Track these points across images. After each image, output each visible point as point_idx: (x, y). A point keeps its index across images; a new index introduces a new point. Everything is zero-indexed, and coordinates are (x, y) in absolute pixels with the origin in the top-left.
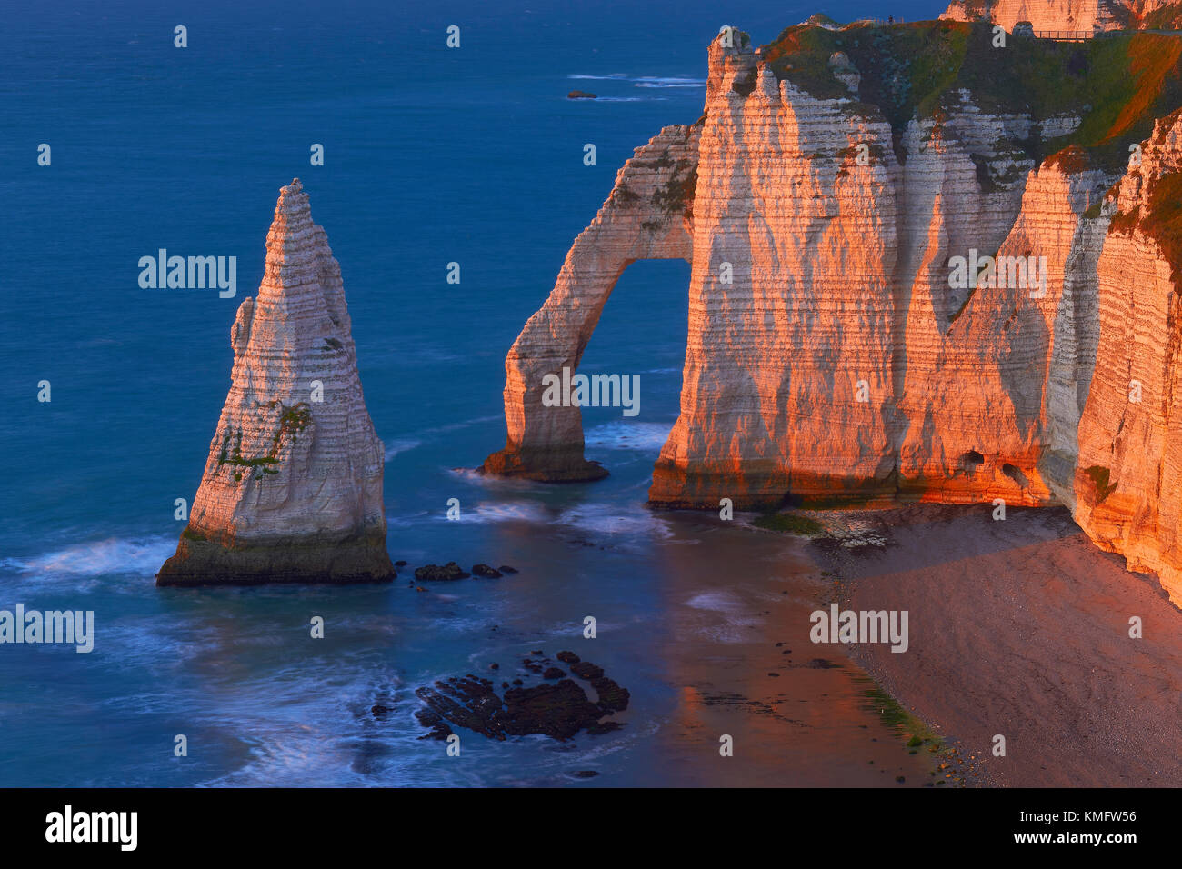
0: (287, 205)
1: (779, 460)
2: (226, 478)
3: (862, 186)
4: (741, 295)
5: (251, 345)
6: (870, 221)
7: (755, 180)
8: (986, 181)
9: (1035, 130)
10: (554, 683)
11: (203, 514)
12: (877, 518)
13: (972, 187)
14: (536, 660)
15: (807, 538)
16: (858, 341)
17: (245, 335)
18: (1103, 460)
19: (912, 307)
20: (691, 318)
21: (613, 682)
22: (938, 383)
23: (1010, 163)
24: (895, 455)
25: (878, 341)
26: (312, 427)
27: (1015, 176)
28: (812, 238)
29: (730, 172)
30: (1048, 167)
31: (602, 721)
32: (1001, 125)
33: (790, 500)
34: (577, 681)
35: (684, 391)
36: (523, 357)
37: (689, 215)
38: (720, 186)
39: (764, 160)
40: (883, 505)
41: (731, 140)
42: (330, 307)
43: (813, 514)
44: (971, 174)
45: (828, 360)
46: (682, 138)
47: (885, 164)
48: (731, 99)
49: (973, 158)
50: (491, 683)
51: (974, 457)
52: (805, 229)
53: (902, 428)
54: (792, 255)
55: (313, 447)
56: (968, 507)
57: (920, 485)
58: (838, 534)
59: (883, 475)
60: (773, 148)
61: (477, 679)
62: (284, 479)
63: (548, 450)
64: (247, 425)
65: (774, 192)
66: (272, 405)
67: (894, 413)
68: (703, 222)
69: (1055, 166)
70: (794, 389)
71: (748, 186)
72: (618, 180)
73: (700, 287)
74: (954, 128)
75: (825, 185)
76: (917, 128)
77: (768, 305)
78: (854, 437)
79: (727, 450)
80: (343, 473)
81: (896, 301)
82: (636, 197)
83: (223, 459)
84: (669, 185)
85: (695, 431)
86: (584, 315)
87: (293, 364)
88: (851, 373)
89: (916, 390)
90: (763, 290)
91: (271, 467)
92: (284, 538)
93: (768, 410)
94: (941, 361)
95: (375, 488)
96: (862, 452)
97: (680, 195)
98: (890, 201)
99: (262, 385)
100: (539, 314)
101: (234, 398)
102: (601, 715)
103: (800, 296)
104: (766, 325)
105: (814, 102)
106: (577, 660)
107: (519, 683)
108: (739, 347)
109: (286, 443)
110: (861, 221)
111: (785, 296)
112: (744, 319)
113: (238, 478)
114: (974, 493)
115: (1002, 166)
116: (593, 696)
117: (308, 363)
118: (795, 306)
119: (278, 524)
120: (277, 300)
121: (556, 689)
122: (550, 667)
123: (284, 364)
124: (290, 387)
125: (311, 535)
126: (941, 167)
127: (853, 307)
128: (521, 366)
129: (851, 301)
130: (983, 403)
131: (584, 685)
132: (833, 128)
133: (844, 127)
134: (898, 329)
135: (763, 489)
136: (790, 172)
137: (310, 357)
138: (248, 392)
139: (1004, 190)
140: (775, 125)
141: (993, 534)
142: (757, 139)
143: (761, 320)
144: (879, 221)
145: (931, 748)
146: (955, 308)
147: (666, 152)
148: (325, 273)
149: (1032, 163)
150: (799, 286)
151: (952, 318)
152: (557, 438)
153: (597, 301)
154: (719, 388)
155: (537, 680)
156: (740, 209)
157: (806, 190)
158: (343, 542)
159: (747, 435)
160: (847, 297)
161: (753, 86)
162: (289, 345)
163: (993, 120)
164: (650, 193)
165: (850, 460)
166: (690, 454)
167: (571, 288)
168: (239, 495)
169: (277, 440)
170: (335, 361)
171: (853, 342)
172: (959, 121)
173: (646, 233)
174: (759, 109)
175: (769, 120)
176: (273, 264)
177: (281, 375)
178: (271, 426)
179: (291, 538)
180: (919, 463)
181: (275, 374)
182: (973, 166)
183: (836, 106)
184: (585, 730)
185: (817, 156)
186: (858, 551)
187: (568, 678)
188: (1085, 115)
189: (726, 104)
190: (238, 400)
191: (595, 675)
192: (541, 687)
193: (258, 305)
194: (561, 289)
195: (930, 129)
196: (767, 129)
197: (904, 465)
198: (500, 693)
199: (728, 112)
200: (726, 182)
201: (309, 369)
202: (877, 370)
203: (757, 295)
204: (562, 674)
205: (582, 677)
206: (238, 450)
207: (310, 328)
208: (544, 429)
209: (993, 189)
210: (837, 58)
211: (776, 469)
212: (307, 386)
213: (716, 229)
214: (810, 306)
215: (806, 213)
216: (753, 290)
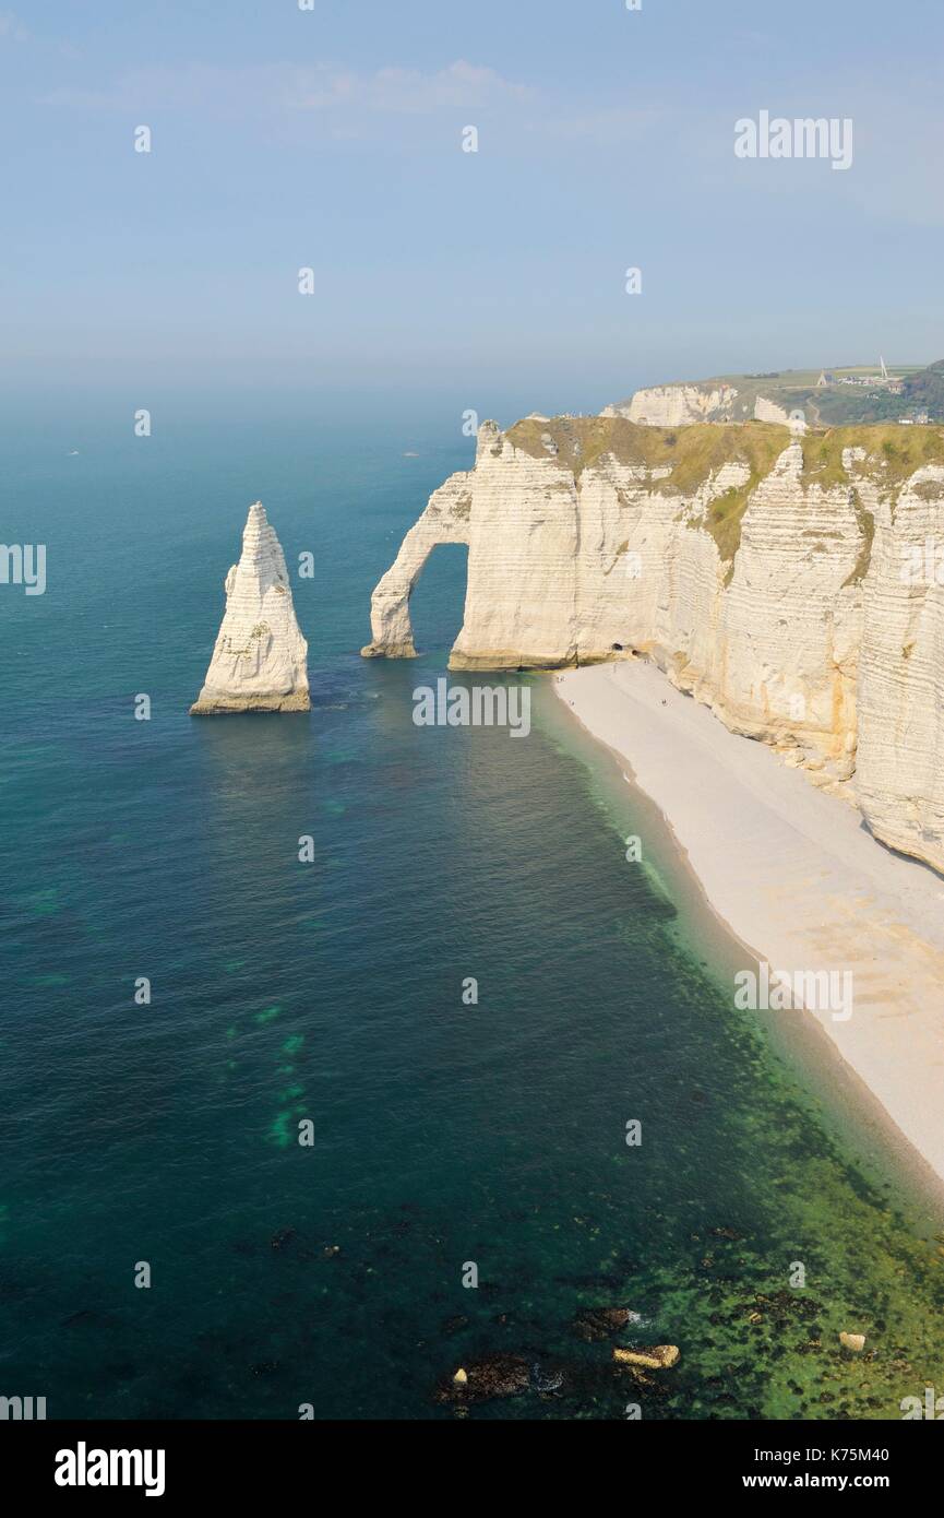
0: (255, 516)
1: (514, 649)
2: (224, 661)
3: (558, 504)
5: (236, 591)
6: (562, 523)
7: (502, 502)
8: (622, 502)
9: (649, 475)
11: (212, 680)
13: (615, 505)
17: (233, 585)
18: (682, 649)
19: (585, 568)
20: (468, 575)
22: (598, 608)
23: (636, 492)
24: (575, 647)
25: (566, 586)
26: (269, 635)
27: (636, 500)
28: (531, 533)
29: (486, 497)
30: (655, 494)
32: (630, 472)
35: (466, 613)
36: (380, 596)
37: (467, 520)
38: (484, 504)
39: (507, 491)
41: (489, 480)
42: (277, 570)
44: (615, 498)
45: (541, 596)
46: (463, 479)
47: (570, 493)
48: (490, 458)
49: (616, 489)
51: (617, 647)
52: (528, 528)
53: (579, 632)
54: (521, 541)
55: (269, 646)
57: (590, 662)
59: (569, 657)
60: (511, 484)
62: (254, 662)
63: (395, 644)
64: (235, 634)
66: (247, 623)
67: (576, 625)
68: (476, 523)
69: (659, 493)
70: (523, 611)
71: (498, 505)
72: (430, 503)
73: (474, 558)
74: (606, 473)
75: (539, 503)
76: (586, 474)
78: (554, 637)
79: (487, 645)
80: (285, 659)
81: (575, 566)
82: (440, 511)
83: (222, 651)
84: (456, 504)
85: (471, 634)
86: (413, 573)
87: (259, 601)
88: (553, 604)
89: (585, 613)
91: (248, 656)
92: (255, 693)
93: (510, 623)
95: (302, 666)
96: (558, 646)
97: (463, 509)
98: (571, 512)
99: (242, 612)
100: (390, 572)
101: (228, 620)
105: (533, 459)
109: (254, 643)
110: (558, 523)
112: (496, 575)
113: (231, 662)
115: (631, 494)
117: (267, 600)
119: (252, 686)
120: (249, 567)
123: (253, 601)
124: (256, 613)
125: (269, 692)
126: (599, 494)
127: (554, 568)
128: (379, 600)
129: (553, 565)
130: (622, 619)
132: (542, 473)
133: (549, 473)
134: (576, 580)
135: (506, 664)
136: (520, 497)
137: (267, 597)
138: (235, 616)
139: (632, 506)
140: (512, 472)
143: (505, 576)
144: (566, 523)
146: (607, 569)
147: (456, 487)
148: (275, 552)
149: (647, 492)
151: (606, 574)
152: (399, 638)
153: (420, 565)
154: (485, 610)
156: (494, 517)
157: (528, 506)
159: (498, 636)
160: (551, 563)
161: (501, 451)
162: (255, 590)
163: (626, 469)
164: (448, 508)
165: (552, 650)
166: (469, 646)
167: (406, 558)
168: (231, 670)
169: (250, 641)
170: (281, 599)
171: (553, 587)
172: (610, 471)
173: (445, 529)
174: (504, 463)
175: (509, 469)
176: (247, 547)
177: (252, 607)
178: (248, 633)
179: (259, 693)
180: (588, 649)
181: (247, 605)
182: (616, 494)
183: (544, 462)
185: (534, 488)
188: (674, 466)
189: (487, 460)
190: (230, 620)
193: (239, 569)
194: (400, 560)
195: (595, 475)
196: (509, 474)
197: (580, 652)
199: (488, 465)
200: (487, 502)
201: (267, 604)
202: (566, 602)
206: (230, 647)
207: (267, 581)
208: (391, 634)
209: (626, 505)
210: (546, 437)
211: (514, 654)
212: (266, 612)
213: (482, 528)
215: (528, 519)
216: (501, 560)
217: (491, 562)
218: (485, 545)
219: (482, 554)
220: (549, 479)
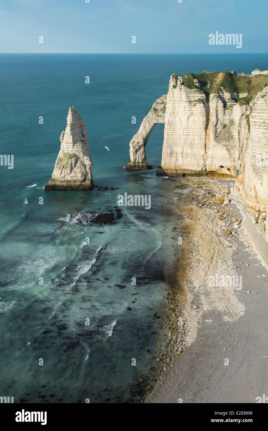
1: (182, 166)
2: (58, 168)
3: (198, 108)
4: (174, 131)
5: (64, 141)
6: (200, 116)
7: (177, 107)
8: (226, 107)
11: (54, 176)
16: (198, 141)
17: (63, 138)
19: (209, 134)
22: (214, 151)
23: (231, 103)
24: (206, 166)
25: (202, 142)
26: (75, 158)
27: (231, 106)
28: (188, 119)
29: (172, 105)
32: (230, 95)
33: (184, 175)
36: (133, 144)
38: (170, 108)
39: (179, 102)
41: (172, 98)
42: (82, 133)
44: (222, 106)
45: (192, 145)
47: (203, 103)
48: (172, 89)
49: (223, 102)
51: (222, 167)
52: (187, 117)
53: (207, 160)
54: (184, 123)
55: (76, 163)
57: (211, 172)
59: (203, 170)
60: (180, 100)
62: (69, 168)
64: (63, 157)
65: (181, 109)
66: (68, 153)
67: (205, 157)
68: (167, 115)
69: (238, 104)
70: (185, 151)
71: (175, 108)
72: (153, 106)
73: (166, 129)
74: (219, 95)
75: (191, 108)
76: (212, 96)
77: (180, 134)
78: (197, 162)
79: (171, 164)
80: (82, 167)
81: (206, 133)
82: (157, 110)
85: (165, 160)
86: (145, 135)
87: (72, 145)
88: (197, 148)
89: (210, 152)
90: (178, 130)
91: (67, 166)
93: (180, 156)
94: (214, 146)
95: (88, 171)
96: (199, 165)
98: (205, 111)
99: (66, 149)
101: (61, 151)
103: (186, 132)
104: (179, 138)
105: (189, 90)
108: (174, 142)
110: (198, 116)
111: (183, 132)
112: (174, 136)
114: (222, 174)
115: (229, 104)
118: (185, 134)
119: (68, 178)
120: (68, 131)
123: (70, 145)
124: (71, 149)
125: (75, 180)
126: (216, 104)
129: (196, 133)
130: (223, 155)
132: (193, 95)
133: (196, 95)
134: (206, 139)
135: (179, 172)
136: (184, 105)
137: (76, 143)
138: (63, 150)
139: (229, 109)
142: (177, 98)
143: (178, 137)
144: (202, 116)
146: (218, 135)
148: (81, 126)
150: (186, 129)
151: (217, 137)
153: (148, 132)
156: (174, 113)
157: (187, 109)
158: (81, 182)
159: (175, 161)
161: (176, 86)
162: (71, 141)
163: (228, 94)
164: (160, 109)
165: (196, 167)
167: (143, 129)
168: (60, 172)
172: (221, 94)
173: (159, 118)
174: (178, 91)
175: (180, 94)
177: (69, 147)
178: (67, 158)
179: (71, 180)
180: (211, 168)
182: (223, 104)
183: (194, 91)
185: (189, 102)
193: (65, 133)
194: (141, 130)
195: (214, 96)
196: (179, 96)
197: (207, 168)
199: (172, 92)
201: (76, 146)
202: (202, 148)
203: (177, 131)
206: (61, 162)
207: (77, 137)
209: (227, 109)
210: (195, 80)
211: (181, 168)
212: (75, 149)
213: (169, 117)
214: (188, 134)
215: (187, 114)
216: (176, 130)
217: (173, 131)
218: (170, 125)
219: (168, 128)
220: (196, 98)
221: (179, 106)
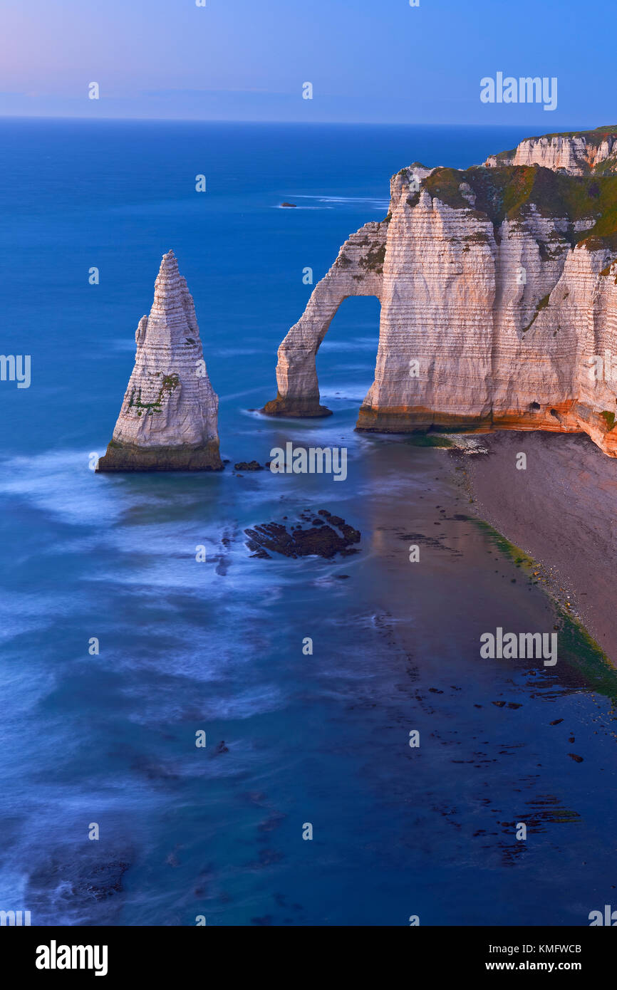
0: (166, 264)
1: (428, 406)
2: (133, 414)
3: (477, 256)
4: (409, 316)
5: (146, 341)
6: (481, 276)
7: (418, 253)
8: (544, 255)
9: (571, 227)
10: (319, 527)
11: (120, 434)
12: (482, 438)
13: (537, 258)
14: (308, 515)
15: (445, 449)
16: (473, 342)
17: (143, 336)
18: (609, 407)
19: (503, 323)
20: (381, 329)
21: (350, 527)
22: (517, 365)
23: (557, 245)
24: (492, 404)
25: (484, 342)
26: (180, 387)
27: (561, 252)
28: (449, 286)
29: (404, 248)
30: (579, 247)
31: (348, 548)
32: (553, 224)
33: (433, 428)
34: (331, 526)
35: (377, 369)
36: (287, 349)
37: (380, 271)
38: (399, 256)
39: (423, 242)
40: (485, 431)
41: (405, 230)
42: (188, 321)
43: (446, 436)
44: (536, 251)
45: (456, 352)
46: (375, 229)
47: (490, 245)
48: (406, 208)
49: (538, 242)
50: (284, 527)
51: (535, 405)
52: (445, 280)
53: (495, 389)
54: (437, 294)
55: (180, 399)
56: (531, 432)
57: (505, 421)
58: (462, 447)
59: (485, 415)
60: (428, 235)
61: (276, 524)
62: (165, 415)
63: (300, 399)
64: (144, 385)
65: (428, 259)
66: (158, 375)
67: (492, 382)
68: (389, 276)
69: (583, 247)
70: (437, 368)
71: (414, 256)
72: (340, 252)
73: (387, 312)
74: (527, 225)
75: (457, 256)
76: (507, 225)
77: (424, 322)
78: (470, 394)
79: (400, 401)
80: (197, 412)
81: (494, 320)
82: (350, 262)
83: (131, 404)
84: (368, 255)
85: (383, 390)
86: (321, 326)
87: (169, 352)
88: (469, 359)
89: (504, 369)
90: (421, 313)
91: (158, 408)
92: (164, 447)
93: (423, 380)
94: (519, 353)
95: (213, 420)
96: (473, 404)
97: (375, 260)
98: (492, 265)
99: (152, 363)
100: (297, 325)
101: (137, 371)
102: (346, 545)
103: (442, 316)
104: (422, 333)
105: (451, 210)
106: (330, 515)
107: (299, 527)
108: (407, 344)
109: (165, 396)
110: (476, 276)
111: (434, 317)
112: (410, 329)
113: (140, 414)
114: (534, 425)
115: (553, 247)
116: (341, 535)
117: (177, 351)
118: (439, 322)
119: (161, 440)
120: (161, 317)
121: (320, 530)
122: (315, 518)
123: (165, 352)
124: (168, 364)
125: (179, 446)
126: (520, 247)
127: (471, 323)
128: (286, 354)
129: (470, 320)
130: (541, 376)
131: (335, 528)
132: (461, 225)
133: (468, 224)
134: (495, 336)
135: (419, 422)
136: (437, 248)
137: (179, 348)
138: (145, 368)
139: (554, 260)
140: (430, 223)
141: (547, 448)
142: (419, 231)
143: (420, 330)
144: (486, 276)
145: (527, 563)
146: (526, 324)
147: (367, 237)
148: (186, 302)
149: (570, 245)
150: (441, 311)
151: (525, 330)
152: (305, 393)
153: (328, 318)
154: (396, 367)
155: (308, 526)
156: (409, 269)
157: (446, 259)
158: (196, 449)
159: (411, 392)
160: (468, 318)
161: (418, 201)
162: (167, 341)
163: (548, 221)
164: (358, 259)
165: (467, 407)
166: (379, 403)
167: (314, 311)
168: (140, 423)
169: (161, 394)
170: (191, 351)
171: (470, 342)
172: (531, 222)
173: (355, 282)
174: (421, 213)
175: (426, 220)
176: (159, 297)
177: (163, 358)
178: (158, 385)
179: (168, 447)
180: (505, 408)
181: (159, 357)
182: (537, 246)
183: (463, 213)
184: (338, 554)
185: (453, 240)
186: (473, 456)
187: (326, 524)
188: (598, 219)
189: (403, 210)
190: (139, 371)
191: (340, 523)
192: (313, 529)
193: (150, 319)
194: (308, 312)
195: (514, 226)
196: (425, 225)
197: (496, 409)
198: (290, 533)
199: (404, 215)
200: (402, 254)
201: (178, 355)
202: (483, 358)
203: (418, 316)
204: (322, 523)
205: (334, 524)
206: (139, 399)
207: (178, 332)
208: (298, 388)
209: (548, 259)
210: (463, 186)
211: (425, 411)
212: (177, 364)
213: (396, 280)
214: (447, 323)
215: (446, 271)
216: (415, 314)
217: (406, 316)
218: (399, 299)
219: (395, 307)
220: (469, 230)
221: (422, 251)
